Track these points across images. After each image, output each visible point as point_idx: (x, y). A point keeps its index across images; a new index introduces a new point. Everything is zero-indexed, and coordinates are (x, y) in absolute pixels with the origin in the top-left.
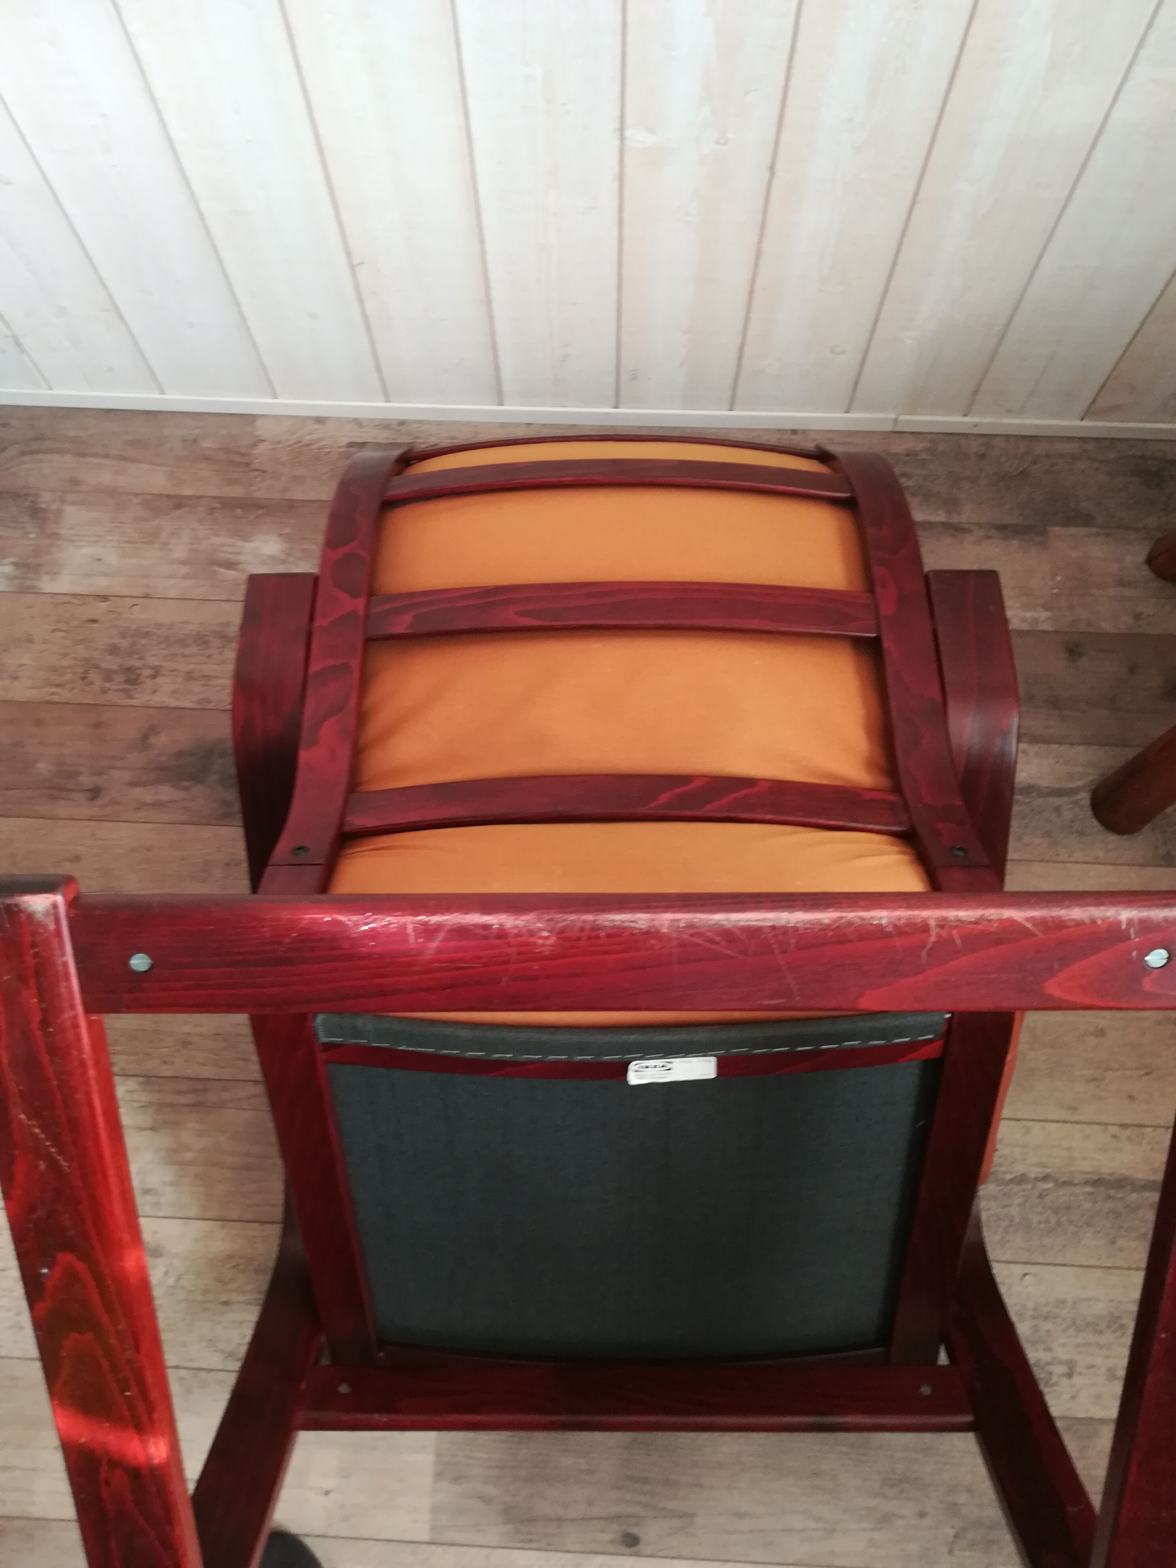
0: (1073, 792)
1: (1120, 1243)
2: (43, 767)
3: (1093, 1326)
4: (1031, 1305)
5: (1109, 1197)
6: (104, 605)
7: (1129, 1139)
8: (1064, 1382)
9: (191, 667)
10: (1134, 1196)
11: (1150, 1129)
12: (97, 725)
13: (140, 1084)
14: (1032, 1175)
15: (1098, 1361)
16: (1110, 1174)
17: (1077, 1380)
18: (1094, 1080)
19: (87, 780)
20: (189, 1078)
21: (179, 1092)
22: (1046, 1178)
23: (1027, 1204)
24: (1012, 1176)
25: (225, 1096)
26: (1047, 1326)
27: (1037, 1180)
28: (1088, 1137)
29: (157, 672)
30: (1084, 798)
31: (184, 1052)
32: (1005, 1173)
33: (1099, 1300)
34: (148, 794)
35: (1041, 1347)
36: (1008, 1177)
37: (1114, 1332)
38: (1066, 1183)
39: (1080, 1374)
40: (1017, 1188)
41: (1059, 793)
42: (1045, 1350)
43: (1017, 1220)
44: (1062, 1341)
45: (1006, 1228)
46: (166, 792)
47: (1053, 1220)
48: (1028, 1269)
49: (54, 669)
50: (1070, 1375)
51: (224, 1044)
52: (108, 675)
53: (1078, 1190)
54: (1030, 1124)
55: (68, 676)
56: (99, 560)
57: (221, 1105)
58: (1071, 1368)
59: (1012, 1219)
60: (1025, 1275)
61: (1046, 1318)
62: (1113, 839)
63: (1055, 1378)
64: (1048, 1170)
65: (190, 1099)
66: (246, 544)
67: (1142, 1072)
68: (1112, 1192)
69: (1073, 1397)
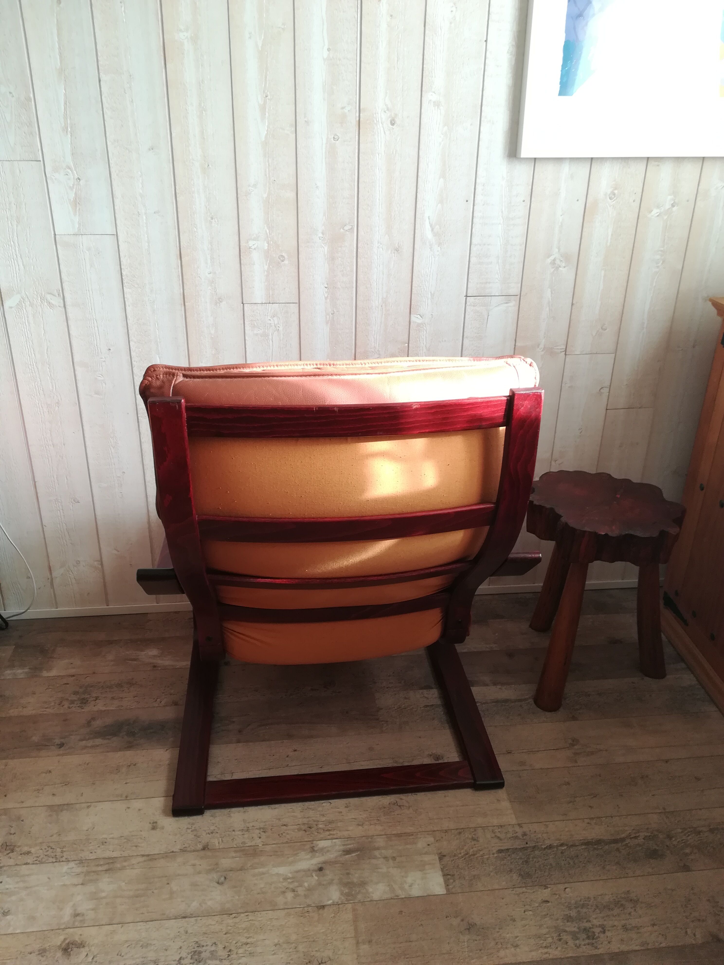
0: (525, 700)
1: (608, 867)
2: (35, 739)
3: (607, 907)
4: (573, 902)
5: (595, 849)
6: (73, 678)
7: (596, 824)
8: (602, 935)
9: (114, 695)
10: (607, 847)
11: (604, 818)
12: (65, 720)
13: (76, 864)
14: (555, 844)
15: (616, 923)
16: (592, 839)
17: (608, 934)
18: (571, 802)
19: (58, 741)
20: (104, 858)
21: (98, 865)
22: (562, 845)
23: (557, 857)
24: (545, 846)
25: (125, 864)
26: (584, 910)
27: (557, 846)
28: (576, 825)
29: (97, 698)
30: (531, 701)
31: (103, 847)
32: (542, 845)
33: (606, 894)
34: (90, 743)
35: (585, 921)
36: (543, 847)
37: (619, 908)
38: (572, 846)
39: (609, 930)
40: (549, 851)
41: (520, 700)
42: (587, 922)
43: (554, 865)
44: (594, 916)
45: (549, 869)
46: (98, 741)
47: (572, 863)
48: (567, 885)
49: (45, 702)
50: (604, 932)
51: (126, 840)
52: (72, 702)
53: (580, 848)
54: (547, 823)
55: (53, 704)
56: (72, 663)
57: (123, 868)
58: (603, 928)
59: (551, 864)
60: (565, 889)
61: (583, 906)
62: (548, 714)
63: (597, 935)
64: (562, 842)
65: (106, 867)
66: (142, 652)
67: (592, 796)
68: (596, 846)
69: (609, 942)
